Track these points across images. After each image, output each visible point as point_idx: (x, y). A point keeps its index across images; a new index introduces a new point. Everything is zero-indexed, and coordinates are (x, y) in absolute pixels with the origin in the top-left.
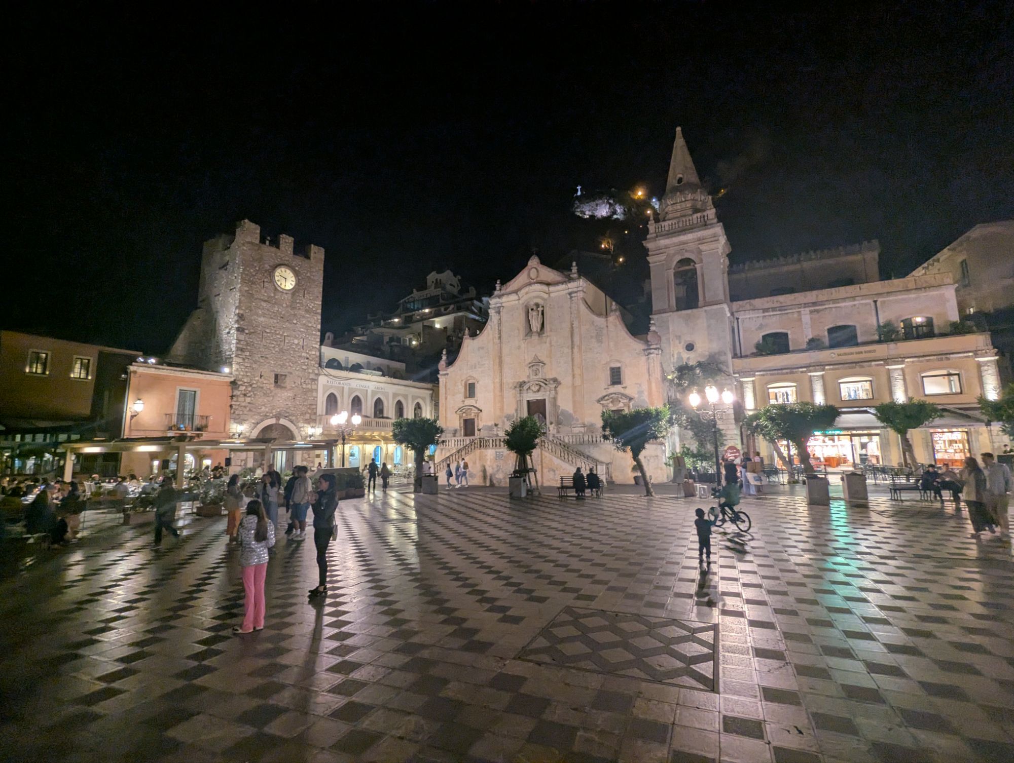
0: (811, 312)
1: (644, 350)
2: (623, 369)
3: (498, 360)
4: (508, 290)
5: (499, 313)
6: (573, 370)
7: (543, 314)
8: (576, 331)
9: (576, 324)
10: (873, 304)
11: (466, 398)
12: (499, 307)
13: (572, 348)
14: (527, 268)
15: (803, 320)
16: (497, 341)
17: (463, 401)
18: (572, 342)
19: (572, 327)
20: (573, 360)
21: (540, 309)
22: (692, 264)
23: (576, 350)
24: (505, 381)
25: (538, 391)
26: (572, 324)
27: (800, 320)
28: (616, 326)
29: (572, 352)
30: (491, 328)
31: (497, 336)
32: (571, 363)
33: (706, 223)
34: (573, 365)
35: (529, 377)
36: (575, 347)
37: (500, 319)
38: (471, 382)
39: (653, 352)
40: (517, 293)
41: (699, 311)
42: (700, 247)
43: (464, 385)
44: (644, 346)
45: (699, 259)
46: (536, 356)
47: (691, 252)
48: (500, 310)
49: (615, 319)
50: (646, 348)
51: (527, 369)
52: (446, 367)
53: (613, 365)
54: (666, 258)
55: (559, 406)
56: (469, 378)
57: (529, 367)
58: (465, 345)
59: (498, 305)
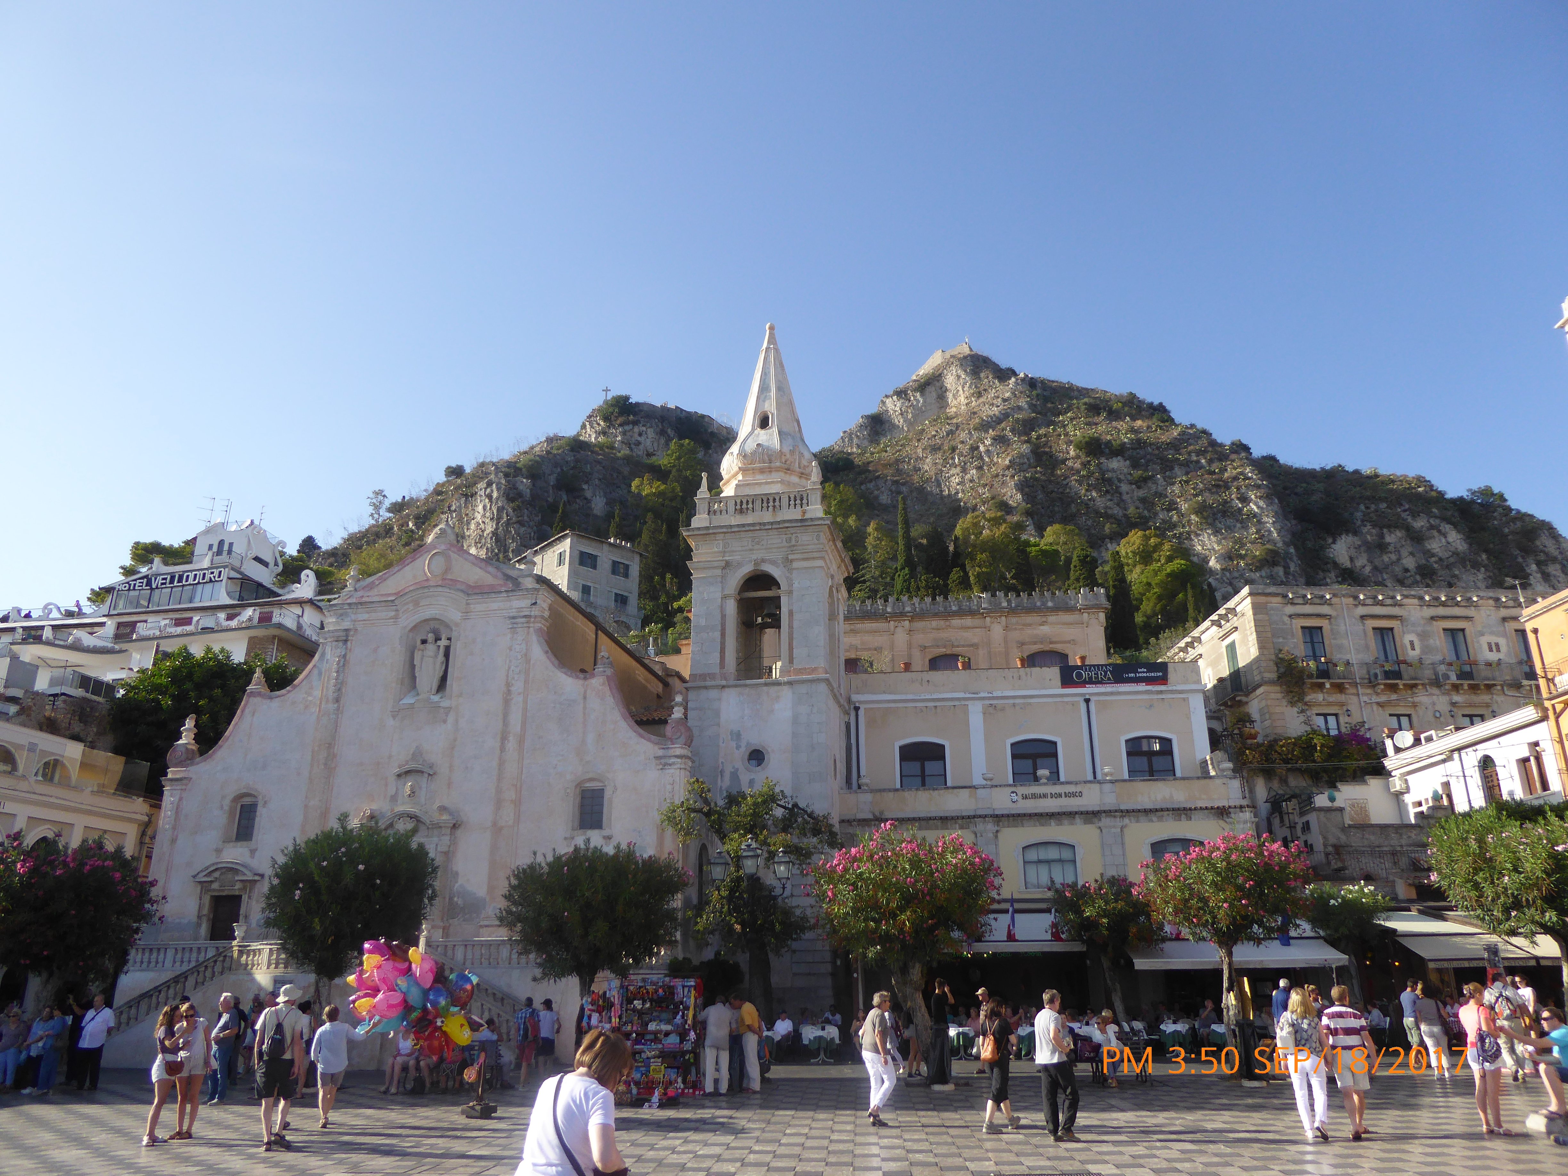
0: (985, 709)
1: (657, 758)
2: (607, 794)
3: (322, 755)
4: (373, 595)
5: (345, 644)
6: (499, 792)
7: (447, 655)
8: (517, 701)
9: (518, 686)
10: (1083, 705)
11: (226, 841)
12: (349, 631)
13: (504, 739)
15: (971, 722)
16: (332, 706)
17: (219, 851)
18: (506, 724)
19: (509, 692)
20: (501, 764)
21: (443, 643)
22: (772, 588)
23: (511, 744)
24: (333, 804)
25: (413, 833)
26: (508, 685)
27: (967, 722)
28: (603, 700)
29: (502, 749)
30: (320, 674)
31: (331, 694)
32: (495, 772)
33: (804, 513)
34: (500, 778)
35: (394, 799)
36: (511, 738)
37: (345, 656)
38: (247, 800)
39: (673, 764)
40: (393, 601)
41: (777, 683)
42: (790, 557)
43: (226, 808)
44: (656, 747)
45: (787, 578)
46: (417, 754)
47: (773, 563)
48: (347, 636)
49: (603, 684)
50: (660, 753)
51: (392, 779)
52: (188, 759)
53: (588, 785)
54: (724, 568)
55: (457, 873)
56: (245, 791)
57: (399, 776)
58: (247, 711)
59: (346, 624)
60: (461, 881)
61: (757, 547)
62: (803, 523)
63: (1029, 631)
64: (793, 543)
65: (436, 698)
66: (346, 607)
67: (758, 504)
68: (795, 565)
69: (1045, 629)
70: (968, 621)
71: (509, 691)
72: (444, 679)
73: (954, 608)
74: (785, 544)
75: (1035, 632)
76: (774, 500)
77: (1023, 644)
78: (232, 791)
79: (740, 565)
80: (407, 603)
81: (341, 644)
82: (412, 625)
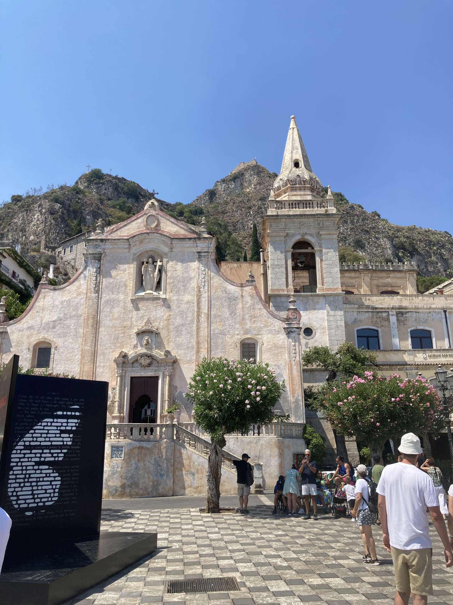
0: (397, 314)
1: (284, 328)
2: (259, 346)
3: (91, 321)
4: (114, 236)
5: (99, 260)
6: (198, 343)
7: (160, 271)
8: (205, 296)
10: (443, 314)
12: (101, 254)
13: (198, 316)
14: (142, 213)
15: (391, 320)
16: (94, 295)
18: (199, 308)
20: (198, 329)
21: (158, 264)
22: (310, 248)
23: (203, 319)
24: (100, 348)
25: (150, 365)
26: (199, 288)
27: (388, 320)
28: (252, 296)
29: (198, 321)
30: (85, 277)
31: (93, 288)
32: (195, 333)
33: (326, 211)
34: (198, 336)
35: (135, 346)
36: (202, 316)
37: (100, 268)
38: (43, 346)
39: (294, 331)
40: (128, 239)
41: (318, 295)
42: (321, 233)
43: (31, 349)
44: (284, 324)
45: (319, 243)
46: (148, 322)
47: (311, 235)
48: (100, 257)
49: (252, 289)
50: (286, 326)
51: (134, 336)
52: (4, 321)
53: (247, 341)
54: (285, 237)
55: (176, 387)
56: (43, 340)
57: (138, 334)
58: (40, 296)
59: (99, 250)
60: (178, 391)
61: (302, 227)
62: (327, 215)
63: (381, 281)
64: (321, 225)
65: (155, 293)
66: (99, 241)
67: (301, 205)
68: (322, 237)
69: (389, 280)
70: (353, 274)
71: (200, 290)
72: (159, 283)
73: (346, 268)
74: (317, 226)
75: (384, 281)
76: (309, 203)
77: (379, 287)
78: (35, 339)
79: (294, 235)
80: (136, 241)
81: (97, 261)
82: (139, 254)
